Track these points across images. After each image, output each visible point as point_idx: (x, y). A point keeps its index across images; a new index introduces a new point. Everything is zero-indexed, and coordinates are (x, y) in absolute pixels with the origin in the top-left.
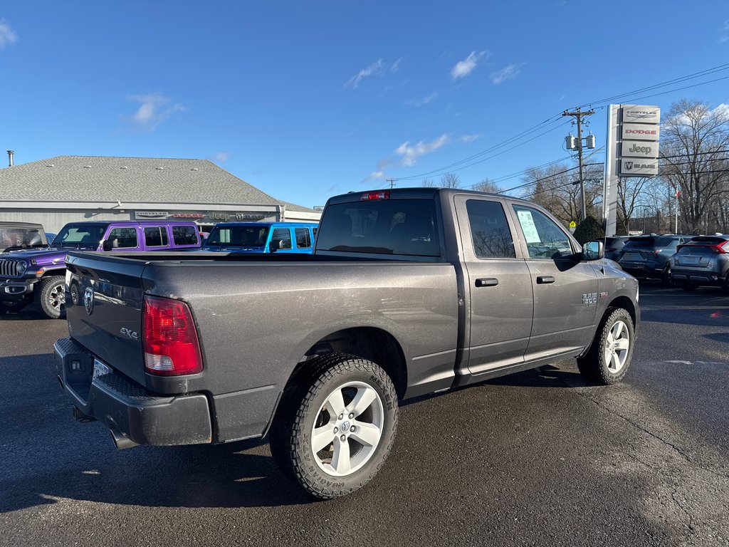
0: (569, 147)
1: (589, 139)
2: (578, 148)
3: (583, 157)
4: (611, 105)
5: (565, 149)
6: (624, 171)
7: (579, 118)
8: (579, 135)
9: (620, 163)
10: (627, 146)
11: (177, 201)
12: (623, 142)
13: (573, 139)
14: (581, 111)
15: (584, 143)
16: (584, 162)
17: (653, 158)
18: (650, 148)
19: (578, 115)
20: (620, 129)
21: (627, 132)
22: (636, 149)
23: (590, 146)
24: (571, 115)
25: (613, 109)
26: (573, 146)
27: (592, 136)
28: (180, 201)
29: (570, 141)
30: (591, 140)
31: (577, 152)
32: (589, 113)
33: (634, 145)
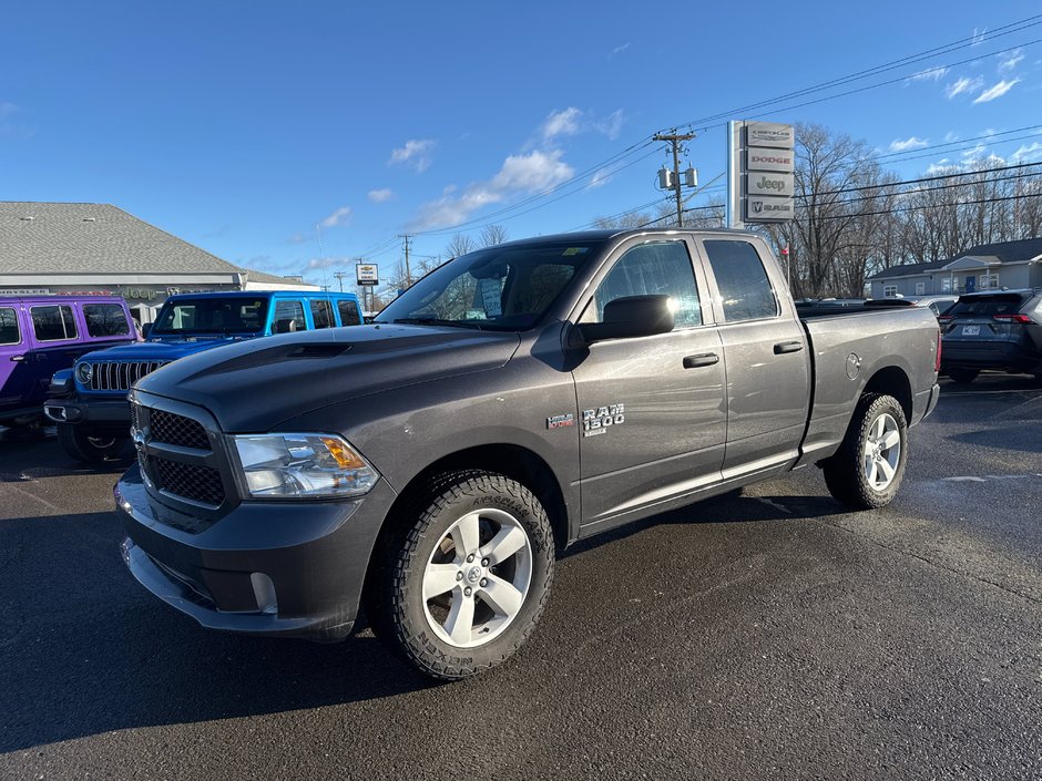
0: (663, 185)
1: (689, 173)
2: (676, 186)
3: (683, 199)
4: (733, 123)
5: (659, 188)
6: (751, 215)
7: (675, 144)
8: (676, 168)
9: (746, 203)
10: (754, 179)
11: (62, 271)
12: (750, 174)
13: (668, 173)
14: (678, 133)
15: (683, 179)
16: (684, 206)
17: (787, 196)
18: (783, 183)
19: (674, 139)
20: (745, 157)
21: (753, 159)
22: (765, 184)
23: (690, 184)
24: (665, 139)
25: (735, 127)
26: (669, 184)
27: (693, 170)
28: (70, 271)
29: (665, 176)
30: (692, 175)
31: (674, 192)
32: (687, 137)
33: (764, 178)
